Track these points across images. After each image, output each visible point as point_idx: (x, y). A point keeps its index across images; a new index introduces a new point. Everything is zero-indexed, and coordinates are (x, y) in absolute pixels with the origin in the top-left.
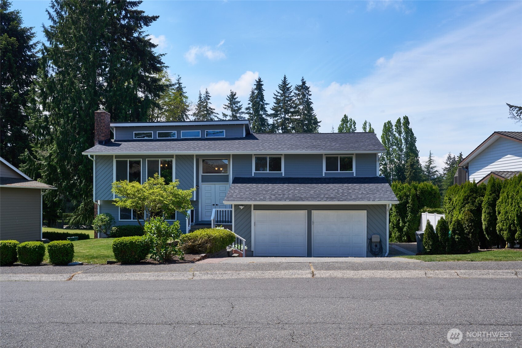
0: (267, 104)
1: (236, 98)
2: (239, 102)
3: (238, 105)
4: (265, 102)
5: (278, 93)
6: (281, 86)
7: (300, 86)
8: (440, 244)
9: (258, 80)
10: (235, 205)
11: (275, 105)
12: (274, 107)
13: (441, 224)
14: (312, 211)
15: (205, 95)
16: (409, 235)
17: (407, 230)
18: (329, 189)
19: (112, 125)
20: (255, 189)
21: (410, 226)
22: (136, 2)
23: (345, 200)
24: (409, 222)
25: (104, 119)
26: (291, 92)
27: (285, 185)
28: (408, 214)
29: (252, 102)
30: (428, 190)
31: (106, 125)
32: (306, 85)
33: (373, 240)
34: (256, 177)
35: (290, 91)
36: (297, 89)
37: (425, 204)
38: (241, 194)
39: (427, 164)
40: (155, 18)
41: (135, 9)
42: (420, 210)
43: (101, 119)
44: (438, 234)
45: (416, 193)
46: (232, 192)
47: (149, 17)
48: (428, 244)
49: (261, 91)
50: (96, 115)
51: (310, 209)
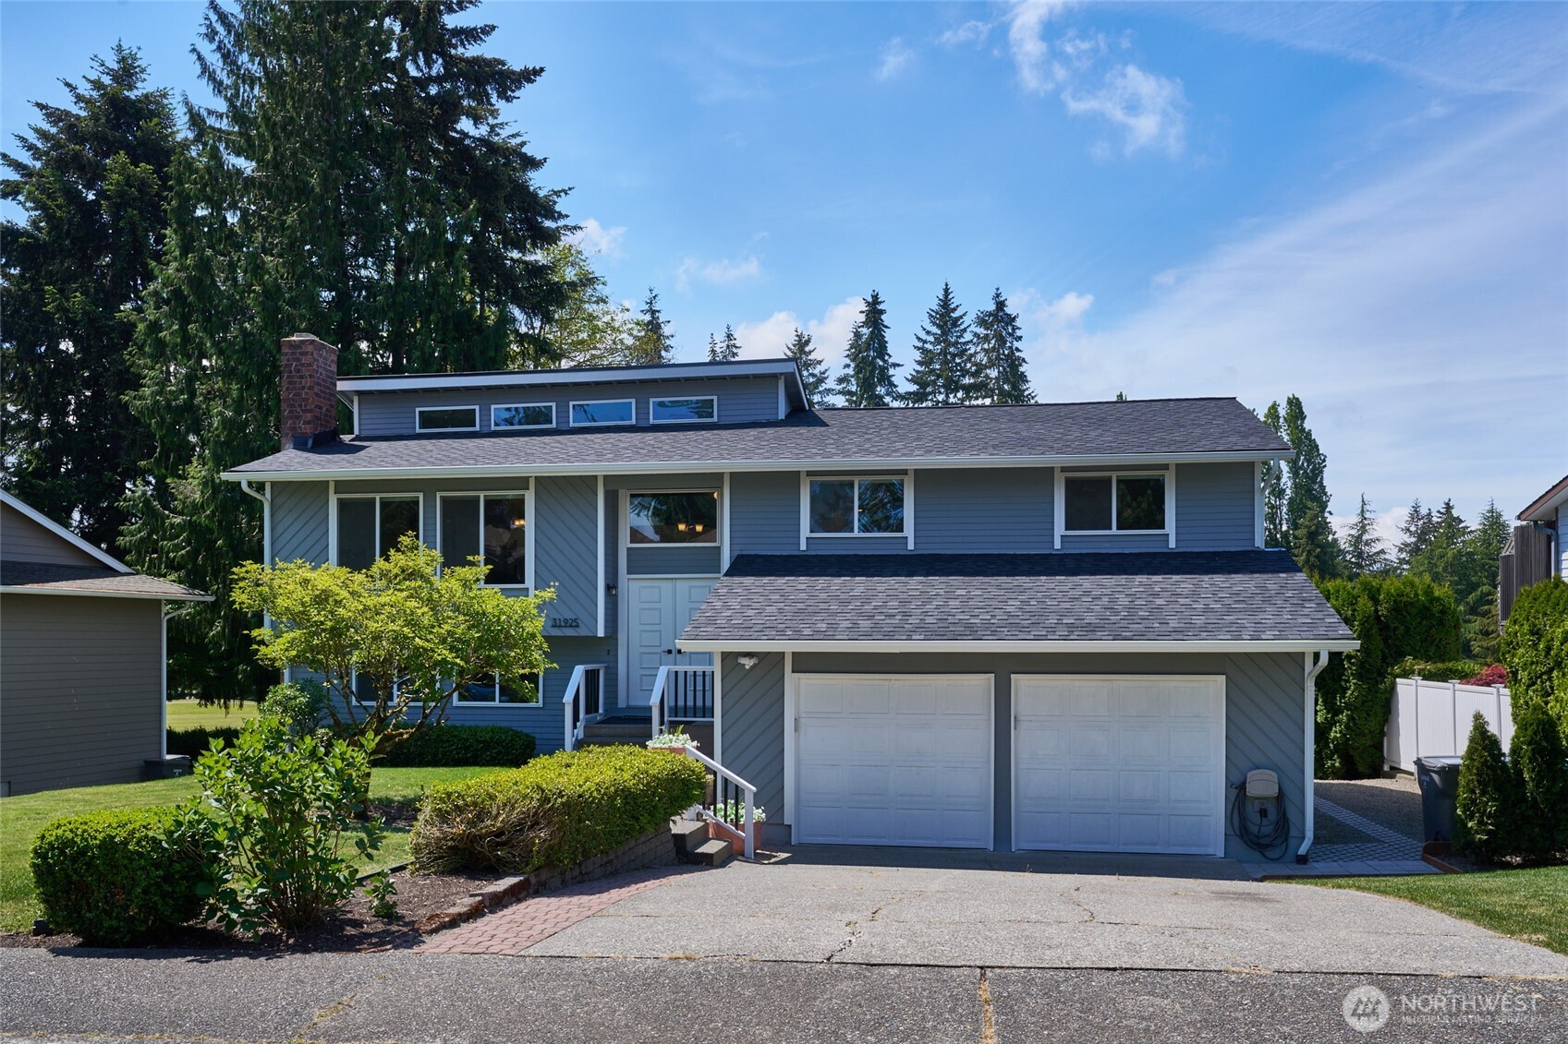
0: (895, 365)
1: (810, 352)
2: (820, 362)
3: (816, 372)
4: (891, 361)
5: (928, 333)
6: (937, 313)
7: (990, 314)
8: (1530, 812)
9: (870, 300)
10: (726, 656)
11: (918, 368)
12: (914, 373)
13: (1535, 733)
14: (1012, 676)
15: (724, 345)
16: (1351, 753)
17: (1344, 735)
18: (1077, 593)
19: (342, 386)
20: (803, 596)
21: (1355, 724)
22: (475, 29)
23: (1140, 636)
24: (1350, 710)
25: (310, 365)
26: (965, 330)
27: (915, 582)
28: (1348, 681)
29: (853, 360)
30: (1418, 600)
31: (318, 384)
32: (1008, 310)
33: (1254, 789)
34: (814, 553)
35: (962, 327)
36: (982, 322)
37: (1408, 649)
38: (750, 613)
39: (1354, 532)
40: (530, 75)
41: (472, 51)
42: (1389, 670)
43: (303, 365)
44: (1520, 773)
45: (1376, 611)
46: (718, 604)
47: (513, 73)
48: (1478, 811)
49: (880, 330)
50: (285, 350)
51: (1003, 668)
